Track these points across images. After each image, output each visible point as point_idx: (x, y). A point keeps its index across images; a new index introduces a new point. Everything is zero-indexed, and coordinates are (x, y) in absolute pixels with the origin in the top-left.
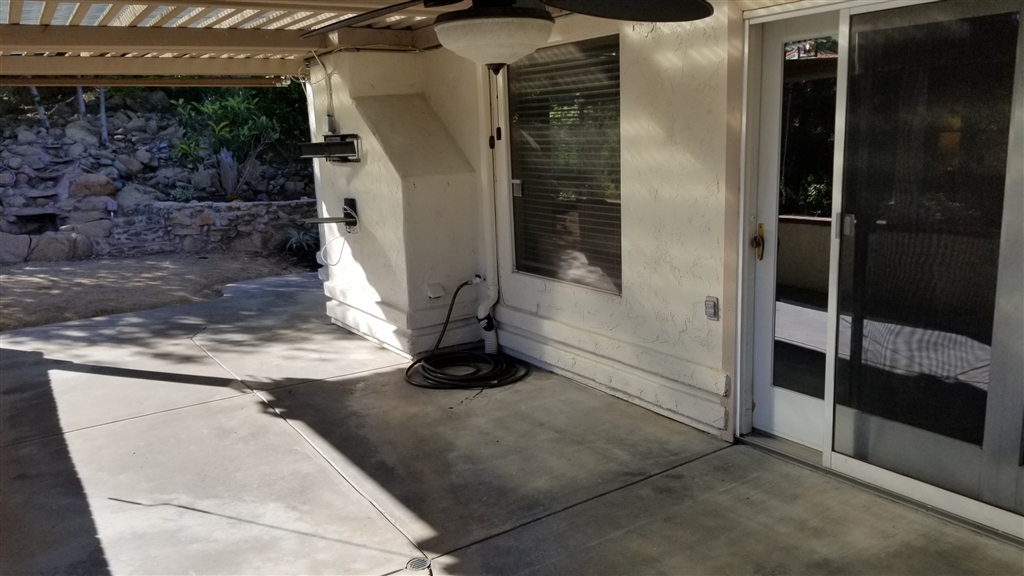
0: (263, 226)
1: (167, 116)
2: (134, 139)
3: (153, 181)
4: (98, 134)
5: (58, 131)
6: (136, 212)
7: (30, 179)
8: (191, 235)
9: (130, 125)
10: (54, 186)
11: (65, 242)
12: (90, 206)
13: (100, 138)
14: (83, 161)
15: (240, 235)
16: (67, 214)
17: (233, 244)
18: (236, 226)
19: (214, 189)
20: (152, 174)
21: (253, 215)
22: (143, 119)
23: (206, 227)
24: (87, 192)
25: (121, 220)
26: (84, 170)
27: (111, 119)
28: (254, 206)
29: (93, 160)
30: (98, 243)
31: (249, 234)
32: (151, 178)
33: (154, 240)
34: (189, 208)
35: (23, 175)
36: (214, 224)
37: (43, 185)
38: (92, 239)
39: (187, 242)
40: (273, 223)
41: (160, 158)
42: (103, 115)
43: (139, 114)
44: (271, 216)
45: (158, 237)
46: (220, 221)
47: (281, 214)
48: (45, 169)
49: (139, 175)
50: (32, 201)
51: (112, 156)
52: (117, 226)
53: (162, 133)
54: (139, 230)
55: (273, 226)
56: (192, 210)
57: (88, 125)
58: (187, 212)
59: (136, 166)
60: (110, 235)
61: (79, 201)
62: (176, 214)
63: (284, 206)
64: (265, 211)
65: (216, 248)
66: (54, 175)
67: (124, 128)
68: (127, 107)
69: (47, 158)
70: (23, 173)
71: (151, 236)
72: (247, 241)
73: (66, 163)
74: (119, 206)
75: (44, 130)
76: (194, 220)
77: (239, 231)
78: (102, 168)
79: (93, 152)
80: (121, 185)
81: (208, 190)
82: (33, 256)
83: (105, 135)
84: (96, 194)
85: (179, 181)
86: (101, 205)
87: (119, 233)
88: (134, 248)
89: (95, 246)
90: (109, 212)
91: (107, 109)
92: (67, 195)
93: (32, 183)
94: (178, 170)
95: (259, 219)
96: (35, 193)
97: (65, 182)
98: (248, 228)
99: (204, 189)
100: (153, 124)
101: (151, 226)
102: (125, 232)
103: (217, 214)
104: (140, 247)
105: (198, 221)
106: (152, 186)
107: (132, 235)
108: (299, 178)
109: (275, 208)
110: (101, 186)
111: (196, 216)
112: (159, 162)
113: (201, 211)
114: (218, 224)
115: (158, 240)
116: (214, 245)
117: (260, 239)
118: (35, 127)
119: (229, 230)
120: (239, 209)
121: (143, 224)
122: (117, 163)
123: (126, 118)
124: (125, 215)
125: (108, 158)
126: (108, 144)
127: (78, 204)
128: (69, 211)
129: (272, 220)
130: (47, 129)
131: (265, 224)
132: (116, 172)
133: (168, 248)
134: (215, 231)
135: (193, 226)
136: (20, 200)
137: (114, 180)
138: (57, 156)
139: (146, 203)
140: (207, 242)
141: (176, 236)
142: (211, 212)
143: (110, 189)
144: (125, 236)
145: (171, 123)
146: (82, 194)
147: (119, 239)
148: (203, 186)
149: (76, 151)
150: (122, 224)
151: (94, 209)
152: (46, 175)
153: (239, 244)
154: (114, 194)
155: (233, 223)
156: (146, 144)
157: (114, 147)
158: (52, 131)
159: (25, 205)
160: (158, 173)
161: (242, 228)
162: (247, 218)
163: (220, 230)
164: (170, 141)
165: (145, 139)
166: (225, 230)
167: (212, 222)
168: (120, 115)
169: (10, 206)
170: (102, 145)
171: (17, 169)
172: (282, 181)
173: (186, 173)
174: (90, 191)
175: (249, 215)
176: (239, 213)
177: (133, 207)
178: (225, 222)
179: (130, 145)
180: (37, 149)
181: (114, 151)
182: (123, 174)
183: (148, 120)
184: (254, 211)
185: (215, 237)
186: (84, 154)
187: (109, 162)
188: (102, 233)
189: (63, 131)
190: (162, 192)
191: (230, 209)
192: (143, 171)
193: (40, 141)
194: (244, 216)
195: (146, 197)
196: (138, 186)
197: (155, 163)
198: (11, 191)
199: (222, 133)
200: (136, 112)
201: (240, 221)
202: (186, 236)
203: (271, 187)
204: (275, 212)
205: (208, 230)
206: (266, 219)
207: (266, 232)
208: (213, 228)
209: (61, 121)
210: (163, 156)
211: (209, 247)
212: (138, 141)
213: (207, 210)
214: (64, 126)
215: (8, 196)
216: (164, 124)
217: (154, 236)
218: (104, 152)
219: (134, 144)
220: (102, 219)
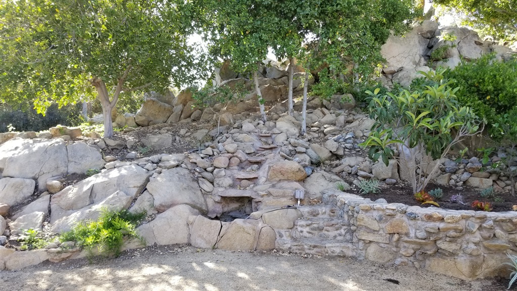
0: (472, 246)
1: (353, 112)
2: (325, 130)
3: (337, 169)
4: (299, 126)
5: (271, 123)
6: (320, 201)
7: (241, 162)
8: (378, 243)
9: (324, 120)
10: (259, 169)
11: (251, 232)
12: (281, 192)
13: (300, 129)
14: (283, 148)
15: (438, 252)
16: (260, 199)
17: (428, 262)
18: (435, 241)
19: (394, 181)
20: (337, 162)
21: (461, 231)
22: (334, 115)
23: (396, 237)
24: (281, 177)
25: (305, 210)
26: (282, 156)
27: (310, 115)
28: (463, 218)
29: (291, 148)
30: (281, 236)
31: (453, 254)
32: (337, 166)
33: (335, 237)
34: (378, 210)
35: (236, 158)
36: (407, 234)
37: (250, 168)
38: (276, 230)
39: (372, 249)
40: (486, 243)
41: (345, 148)
42: (304, 112)
43: (331, 111)
44: (486, 234)
45: (340, 235)
46: (415, 232)
47: (498, 231)
48: (255, 153)
49: (327, 162)
50: (238, 182)
51: (307, 145)
52: (301, 216)
53: (348, 126)
54: (321, 224)
55: (486, 248)
56: (381, 213)
57: (293, 120)
58: (376, 214)
59: (324, 154)
60: (293, 227)
61: (273, 186)
62: (362, 215)
63: (503, 221)
64: (477, 226)
65: (406, 264)
66: (259, 159)
67: (319, 122)
68: (323, 106)
69: (258, 144)
70: (237, 157)
71: (333, 233)
72: (449, 262)
73: (271, 149)
74: (306, 193)
75: (262, 122)
76: (383, 225)
77: (438, 249)
78: (297, 155)
79: (292, 140)
80: (310, 171)
81: (388, 181)
82: (220, 245)
83: (304, 127)
84: (288, 180)
85: (360, 170)
86: (289, 192)
87: (302, 226)
88: (315, 247)
89: (278, 238)
90: (297, 200)
91: (308, 108)
92: (264, 179)
93: (241, 165)
94: (360, 159)
95: (467, 237)
96: (242, 175)
97: (265, 166)
98: (452, 247)
99: (384, 180)
100: (342, 119)
101: (333, 222)
102: (307, 225)
103: (412, 222)
104: (321, 247)
105: (386, 227)
106: (337, 174)
107: (314, 229)
108: (485, 174)
109: (491, 222)
110: (293, 172)
111: (386, 221)
112: (344, 151)
113: (391, 216)
114: (412, 235)
115: (339, 238)
116: (405, 260)
117: (468, 264)
118: (257, 120)
119: (426, 244)
120: (442, 220)
121: (326, 216)
122: (309, 151)
123: (321, 114)
124: (311, 204)
125: (303, 146)
126: (305, 134)
127: (272, 190)
128: (262, 196)
129: (485, 239)
130: (264, 122)
131: (476, 244)
132: (308, 159)
133: (349, 253)
134: (406, 242)
135: (381, 232)
136: (228, 181)
137: (305, 166)
138: (266, 143)
139: (330, 193)
140: (396, 254)
141: (360, 240)
142: (405, 218)
143: (300, 176)
144: (308, 229)
145: (356, 117)
146: (277, 179)
147: (302, 232)
148: (383, 177)
149: (281, 139)
150: (306, 215)
151: (284, 196)
152: (253, 159)
153: (437, 265)
154: (303, 180)
155: (433, 237)
156: (335, 135)
157: (309, 137)
158: (267, 123)
159: (232, 186)
160: (343, 161)
161: (443, 245)
162: (452, 233)
163: (415, 243)
164: (354, 133)
165: (334, 131)
166: (420, 244)
167: (404, 231)
168: (318, 111)
169: (219, 186)
170: (301, 135)
171: (233, 153)
172: (465, 176)
173: (368, 163)
174: (285, 176)
175: (456, 230)
176: (442, 225)
177: (319, 195)
178: (421, 234)
179: (322, 135)
180: (253, 137)
181: (309, 141)
182: (314, 161)
183: (338, 115)
184: (462, 225)
185: (407, 250)
186: (286, 142)
187: (304, 150)
188: (287, 225)
189: (275, 123)
190: (346, 181)
191: (430, 218)
192: (330, 159)
193: (257, 131)
194: (448, 229)
195: (331, 185)
196: (325, 173)
197: (341, 152)
198: (223, 173)
199: (421, 124)
200: (329, 110)
201: (441, 235)
202: (370, 242)
203: (452, 182)
204: (491, 228)
205: (398, 240)
206: (477, 237)
207: (478, 255)
208: (406, 239)
209: (275, 116)
210: (348, 145)
211: (398, 261)
212: (329, 132)
213: (398, 216)
214: (276, 120)
215: (220, 177)
216: (350, 118)
217: (336, 233)
218: (301, 141)
219: (325, 135)
220: (289, 207)
